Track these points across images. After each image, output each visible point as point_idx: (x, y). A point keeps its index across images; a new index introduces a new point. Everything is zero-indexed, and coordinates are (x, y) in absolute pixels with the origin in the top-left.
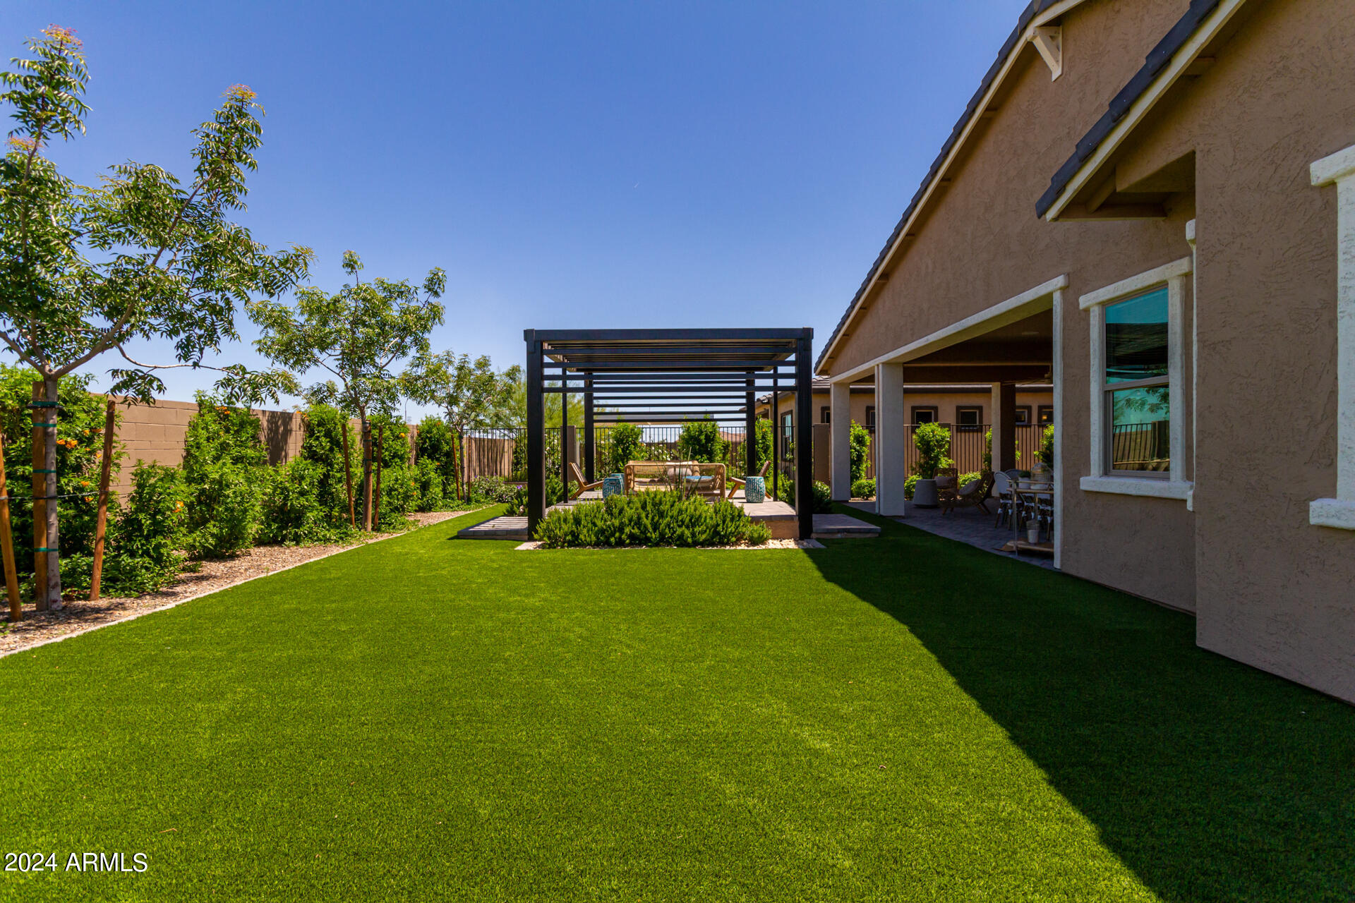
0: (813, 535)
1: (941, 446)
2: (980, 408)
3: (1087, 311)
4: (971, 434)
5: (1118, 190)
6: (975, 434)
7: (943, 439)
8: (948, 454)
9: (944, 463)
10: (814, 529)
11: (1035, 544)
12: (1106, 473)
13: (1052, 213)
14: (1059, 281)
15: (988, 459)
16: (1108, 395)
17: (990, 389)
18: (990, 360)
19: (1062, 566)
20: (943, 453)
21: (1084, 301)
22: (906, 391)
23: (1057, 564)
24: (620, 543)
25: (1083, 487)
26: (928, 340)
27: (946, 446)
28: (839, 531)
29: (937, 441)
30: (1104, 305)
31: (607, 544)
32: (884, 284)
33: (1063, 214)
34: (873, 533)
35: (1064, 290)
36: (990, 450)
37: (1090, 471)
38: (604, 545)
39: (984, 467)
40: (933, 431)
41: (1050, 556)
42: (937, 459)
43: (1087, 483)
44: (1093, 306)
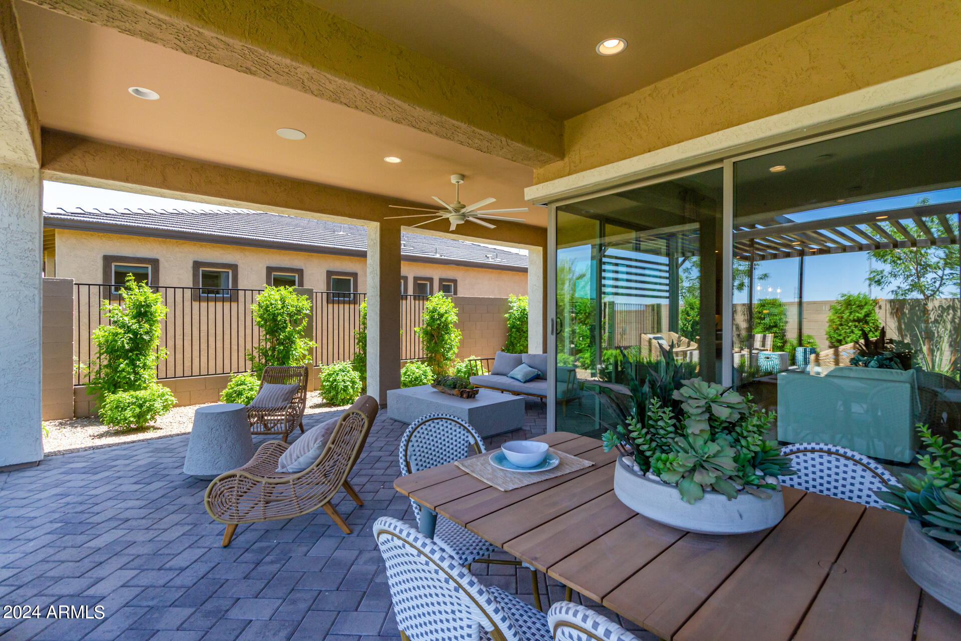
1: (296, 323)
2: (355, 275)
4: (341, 306)
6: (347, 306)
7: (299, 312)
8: (308, 333)
9: (301, 346)
15: (363, 340)
20: (299, 333)
27: (305, 323)
29: (290, 315)
36: (365, 328)
39: (357, 350)
40: (283, 300)
42: (290, 341)
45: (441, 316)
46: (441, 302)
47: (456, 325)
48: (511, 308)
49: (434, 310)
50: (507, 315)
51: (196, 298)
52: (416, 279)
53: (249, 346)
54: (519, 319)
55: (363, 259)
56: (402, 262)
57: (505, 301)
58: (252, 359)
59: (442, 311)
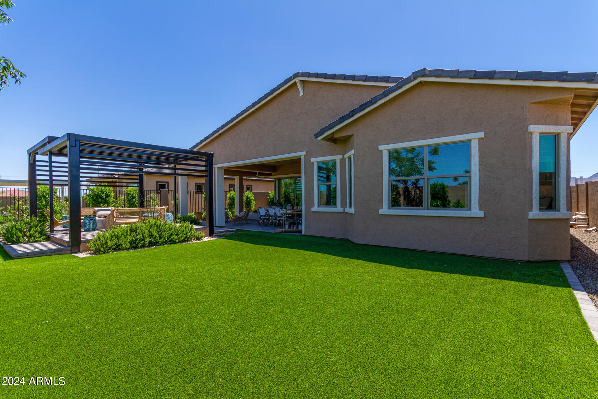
0: (214, 234)
3: (313, 163)
5: (334, 137)
10: (214, 232)
11: (288, 229)
12: (319, 206)
13: (319, 138)
14: (304, 153)
16: (319, 186)
17: (235, 178)
18: (262, 171)
19: (305, 233)
21: (312, 160)
22: (225, 178)
23: (303, 233)
24: (143, 246)
25: (312, 211)
26: (246, 162)
28: (223, 232)
30: (318, 162)
31: (135, 248)
32: (219, 137)
33: (322, 139)
34: (234, 231)
35: (305, 156)
37: (314, 206)
38: (131, 249)
41: (301, 232)
43: (313, 209)
44: (315, 162)
45: (250, 198)
46: (249, 194)
47: (254, 200)
48: (270, 195)
49: (247, 196)
50: (269, 197)
51: (196, 193)
52: (247, 186)
53: (202, 206)
54: (272, 198)
55: (234, 180)
56: (244, 181)
57: (268, 193)
58: (203, 209)
59: (250, 196)
